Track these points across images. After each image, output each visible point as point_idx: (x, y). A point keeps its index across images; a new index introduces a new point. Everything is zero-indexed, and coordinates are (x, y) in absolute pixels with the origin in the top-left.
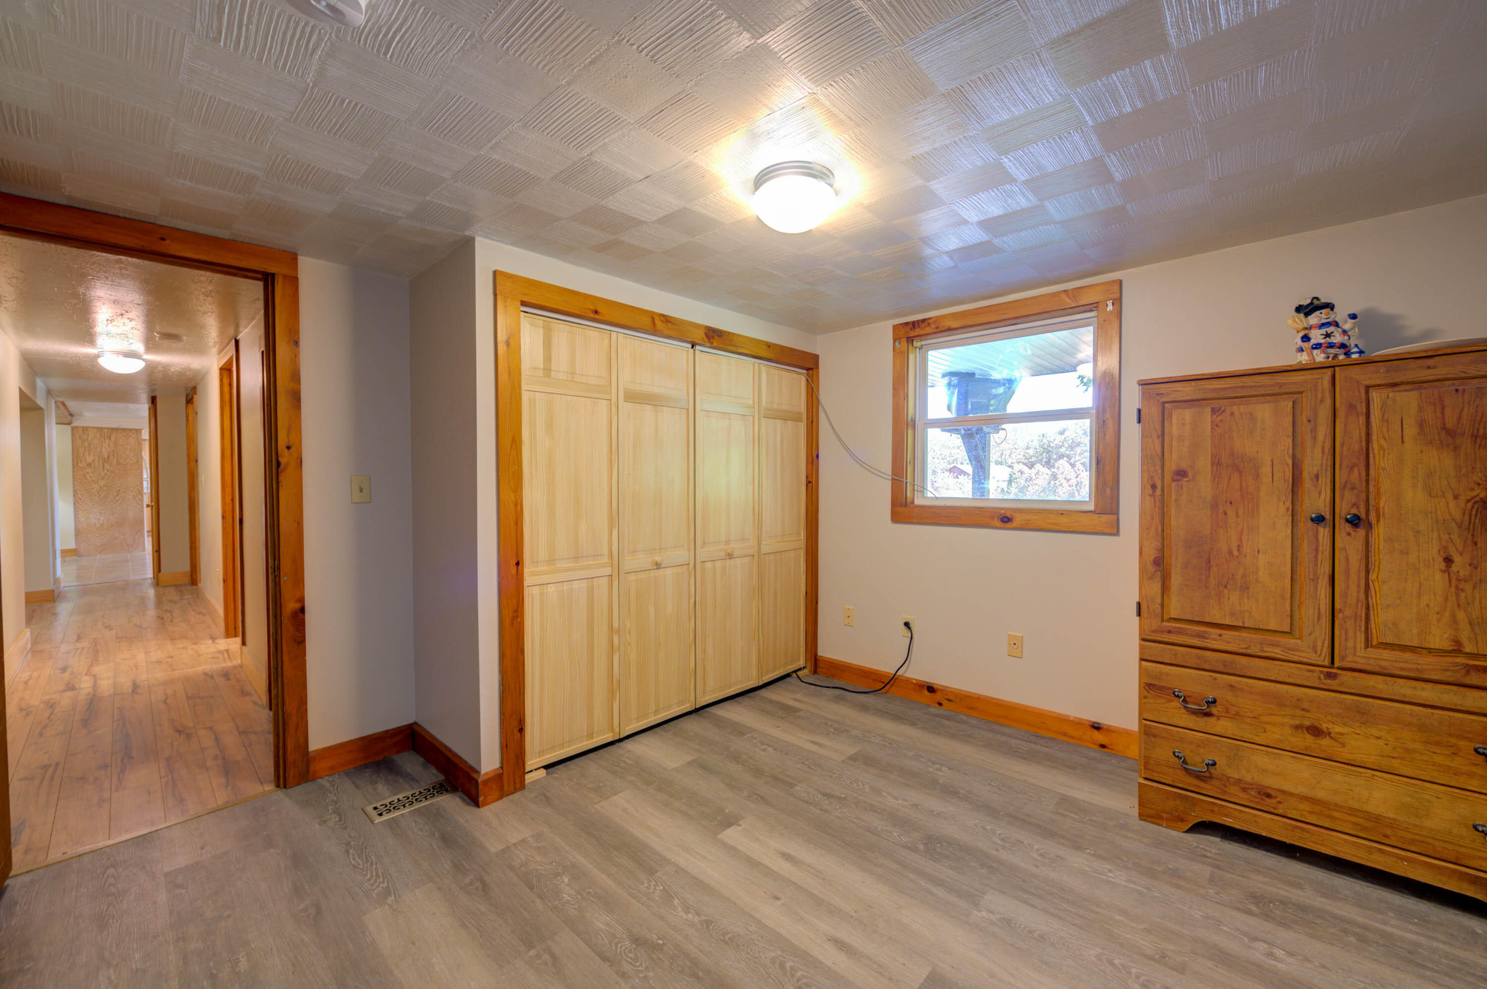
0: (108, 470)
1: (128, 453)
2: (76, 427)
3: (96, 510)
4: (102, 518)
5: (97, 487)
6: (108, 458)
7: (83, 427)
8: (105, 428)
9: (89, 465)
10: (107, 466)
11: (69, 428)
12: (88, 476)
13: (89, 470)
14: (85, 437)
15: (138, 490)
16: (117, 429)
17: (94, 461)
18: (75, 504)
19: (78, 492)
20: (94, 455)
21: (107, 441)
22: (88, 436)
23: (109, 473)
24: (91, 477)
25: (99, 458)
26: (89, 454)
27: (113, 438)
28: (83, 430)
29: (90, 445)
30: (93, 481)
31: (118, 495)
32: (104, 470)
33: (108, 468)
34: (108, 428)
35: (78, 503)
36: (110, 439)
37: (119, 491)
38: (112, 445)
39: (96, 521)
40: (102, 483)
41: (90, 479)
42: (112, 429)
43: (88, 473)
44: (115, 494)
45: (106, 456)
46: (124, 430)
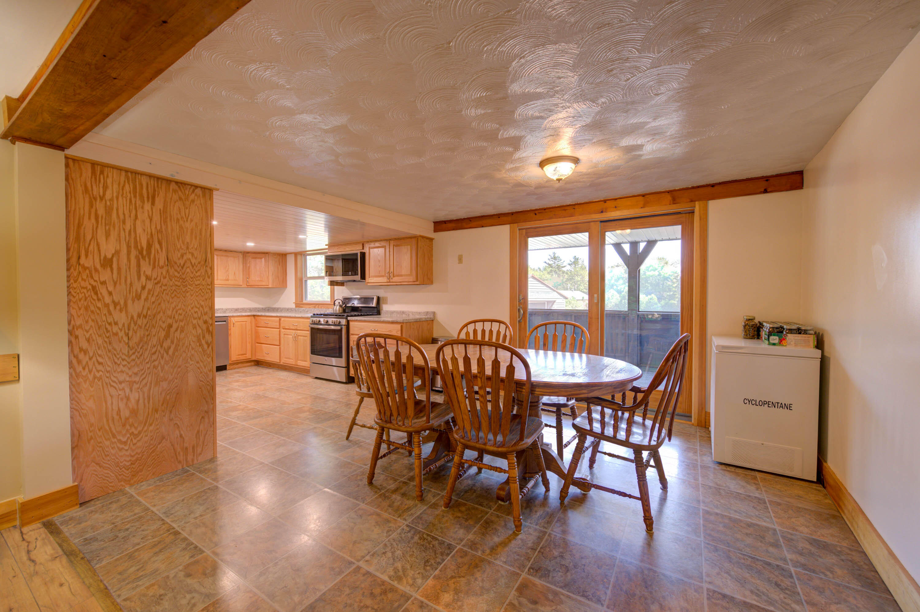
0: (148, 278)
1: (188, 239)
2: (75, 160)
3: (122, 377)
4: (134, 396)
5: (121, 318)
6: (149, 246)
7: (94, 164)
8: (142, 174)
9: (107, 263)
10: (146, 268)
11: (59, 155)
12: (103, 291)
13: (105, 275)
14: (97, 191)
15: (206, 322)
16: (169, 181)
17: (117, 253)
18: (71, 365)
19: (79, 332)
20: (119, 240)
21: (147, 206)
22: (105, 188)
23: (149, 286)
24: (110, 293)
25: (129, 247)
26: (108, 235)
27: (159, 204)
28: (93, 172)
29: (109, 210)
30: (115, 304)
31: (167, 336)
32: (139, 278)
33: (149, 273)
34: (150, 176)
35: (79, 362)
36: (153, 204)
37: (170, 326)
38: (156, 218)
39: (122, 405)
40: (134, 308)
41: (108, 300)
42: (159, 179)
43: (104, 283)
44: (162, 334)
45: (144, 244)
46: (181, 184)
